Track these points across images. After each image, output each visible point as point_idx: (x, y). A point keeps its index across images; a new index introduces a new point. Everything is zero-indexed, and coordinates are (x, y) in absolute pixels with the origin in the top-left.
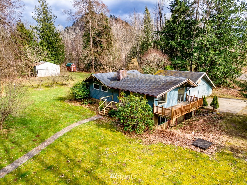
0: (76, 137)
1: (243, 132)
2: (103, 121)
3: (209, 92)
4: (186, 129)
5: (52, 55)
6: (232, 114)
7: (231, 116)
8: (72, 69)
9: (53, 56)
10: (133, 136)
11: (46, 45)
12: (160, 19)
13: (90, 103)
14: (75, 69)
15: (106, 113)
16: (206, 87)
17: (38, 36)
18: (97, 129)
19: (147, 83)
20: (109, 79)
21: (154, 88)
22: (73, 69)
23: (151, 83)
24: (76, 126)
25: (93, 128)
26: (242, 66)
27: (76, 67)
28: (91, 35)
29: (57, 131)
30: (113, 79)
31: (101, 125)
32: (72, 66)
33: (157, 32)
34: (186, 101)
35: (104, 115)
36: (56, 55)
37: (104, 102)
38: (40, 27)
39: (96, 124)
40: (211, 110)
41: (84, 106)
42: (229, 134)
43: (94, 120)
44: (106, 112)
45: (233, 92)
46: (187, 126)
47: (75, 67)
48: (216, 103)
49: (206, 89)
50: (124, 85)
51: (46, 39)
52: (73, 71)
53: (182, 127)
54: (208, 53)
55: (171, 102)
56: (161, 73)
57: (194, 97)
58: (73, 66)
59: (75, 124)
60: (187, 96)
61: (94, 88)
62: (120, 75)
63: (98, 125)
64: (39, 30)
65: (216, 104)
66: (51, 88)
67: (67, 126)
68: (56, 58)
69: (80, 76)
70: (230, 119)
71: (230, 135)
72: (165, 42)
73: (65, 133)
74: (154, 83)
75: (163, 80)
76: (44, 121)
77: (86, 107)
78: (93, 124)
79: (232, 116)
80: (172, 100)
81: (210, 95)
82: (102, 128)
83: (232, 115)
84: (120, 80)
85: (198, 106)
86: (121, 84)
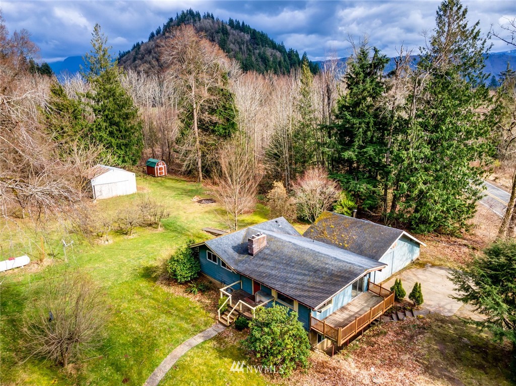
0: (186, 382)
1: (453, 365)
2: (226, 339)
3: (413, 255)
4: (364, 355)
5: (119, 147)
6: (444, 316)
7: (441, 323)
8: (157, 172)
9: (121, 149)
10: (277, 378)
11: (106, 129)
12: (328, 100)
13: (202, 291)
14: (163, 171)
15: (231, 321)
16: (408, 249)
17: (91, 110)
18: (218, 361)
19: (299, 271)
20: (234, 248)
21: (312, 287)
22: (159, 171)
23: (307, 272)
24: (183, 354)
25: (211, 357)
26: (475, 200)
27: (165, 167)
28: (195, 110)
29: (153, 366)
30: (241, 248)
31: (224, 351)
32: (158, 165)
33: (323, 127)
34: (368, 289)
35: (228, 324)
36: (126, 145)
37: (228, 299)
38: (94, 93)
39: (216, 349)
40: (409, 304)
41: (191, 297)
42: (430, 371)
43: (212, 336)
44: (231, 318)
45: (458, 251)
46: (366, 347)
47: (163, 166)
48: (418, 295)
49: (407, 251)
50: (261, 269)
51: (107, 116)
52: (159, 175)
53: (357, 349)
54: (415, 178)
55: (341, 300)
56: (327, 219)
57: (381, 287)
58: (160, 166)
59: (182, 346)
60: (369, 283)
61: (208, 258)
62: (254, 246)
63: (220, 351)
64: (94, 99)
65: (419, 297)
66: (125, 237)
67: (170, 353)
68: (126, 152)
69: (175, 191)
70: (438, 330)
71: (430, 374)
72: (335, 147)
73: (168, 370)
74: (311, 273)
75: (327, 266)
76: (129, 340)
77: (195, 300)
78: (211, 347)
79: (443, 323)
80: (342, 296)
81: (416, 260)
82: (226, 359)
83: (443, 321)
84: (254, 256)
85: (385, 306)
86: (256, 265)
